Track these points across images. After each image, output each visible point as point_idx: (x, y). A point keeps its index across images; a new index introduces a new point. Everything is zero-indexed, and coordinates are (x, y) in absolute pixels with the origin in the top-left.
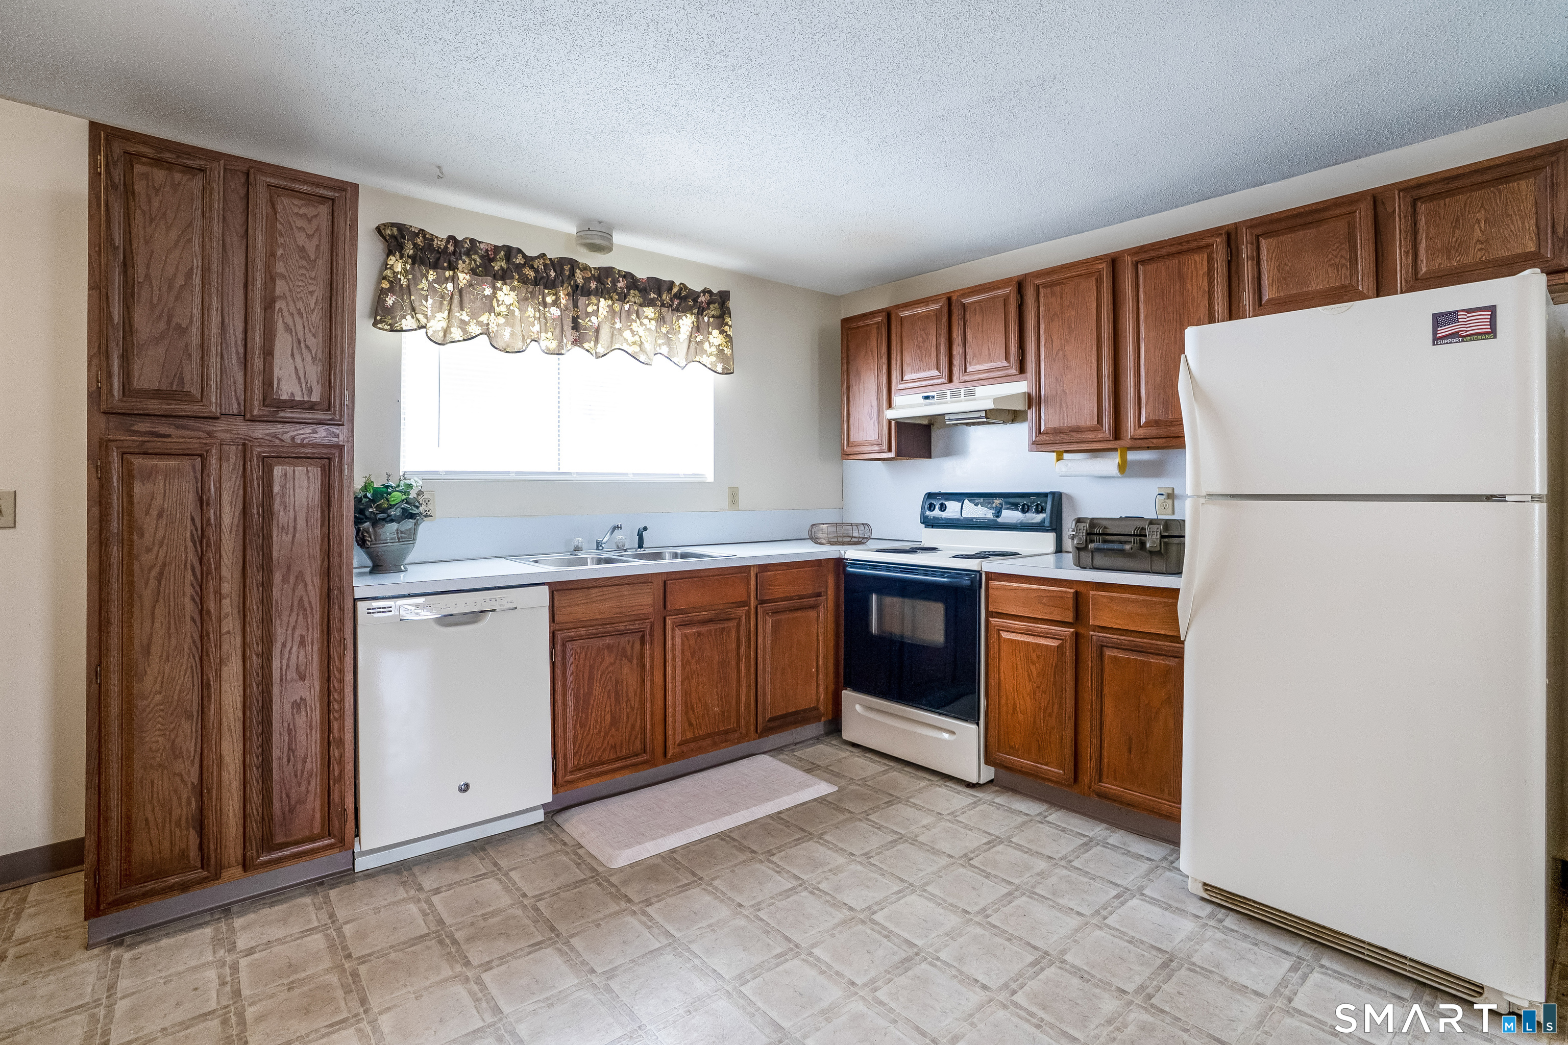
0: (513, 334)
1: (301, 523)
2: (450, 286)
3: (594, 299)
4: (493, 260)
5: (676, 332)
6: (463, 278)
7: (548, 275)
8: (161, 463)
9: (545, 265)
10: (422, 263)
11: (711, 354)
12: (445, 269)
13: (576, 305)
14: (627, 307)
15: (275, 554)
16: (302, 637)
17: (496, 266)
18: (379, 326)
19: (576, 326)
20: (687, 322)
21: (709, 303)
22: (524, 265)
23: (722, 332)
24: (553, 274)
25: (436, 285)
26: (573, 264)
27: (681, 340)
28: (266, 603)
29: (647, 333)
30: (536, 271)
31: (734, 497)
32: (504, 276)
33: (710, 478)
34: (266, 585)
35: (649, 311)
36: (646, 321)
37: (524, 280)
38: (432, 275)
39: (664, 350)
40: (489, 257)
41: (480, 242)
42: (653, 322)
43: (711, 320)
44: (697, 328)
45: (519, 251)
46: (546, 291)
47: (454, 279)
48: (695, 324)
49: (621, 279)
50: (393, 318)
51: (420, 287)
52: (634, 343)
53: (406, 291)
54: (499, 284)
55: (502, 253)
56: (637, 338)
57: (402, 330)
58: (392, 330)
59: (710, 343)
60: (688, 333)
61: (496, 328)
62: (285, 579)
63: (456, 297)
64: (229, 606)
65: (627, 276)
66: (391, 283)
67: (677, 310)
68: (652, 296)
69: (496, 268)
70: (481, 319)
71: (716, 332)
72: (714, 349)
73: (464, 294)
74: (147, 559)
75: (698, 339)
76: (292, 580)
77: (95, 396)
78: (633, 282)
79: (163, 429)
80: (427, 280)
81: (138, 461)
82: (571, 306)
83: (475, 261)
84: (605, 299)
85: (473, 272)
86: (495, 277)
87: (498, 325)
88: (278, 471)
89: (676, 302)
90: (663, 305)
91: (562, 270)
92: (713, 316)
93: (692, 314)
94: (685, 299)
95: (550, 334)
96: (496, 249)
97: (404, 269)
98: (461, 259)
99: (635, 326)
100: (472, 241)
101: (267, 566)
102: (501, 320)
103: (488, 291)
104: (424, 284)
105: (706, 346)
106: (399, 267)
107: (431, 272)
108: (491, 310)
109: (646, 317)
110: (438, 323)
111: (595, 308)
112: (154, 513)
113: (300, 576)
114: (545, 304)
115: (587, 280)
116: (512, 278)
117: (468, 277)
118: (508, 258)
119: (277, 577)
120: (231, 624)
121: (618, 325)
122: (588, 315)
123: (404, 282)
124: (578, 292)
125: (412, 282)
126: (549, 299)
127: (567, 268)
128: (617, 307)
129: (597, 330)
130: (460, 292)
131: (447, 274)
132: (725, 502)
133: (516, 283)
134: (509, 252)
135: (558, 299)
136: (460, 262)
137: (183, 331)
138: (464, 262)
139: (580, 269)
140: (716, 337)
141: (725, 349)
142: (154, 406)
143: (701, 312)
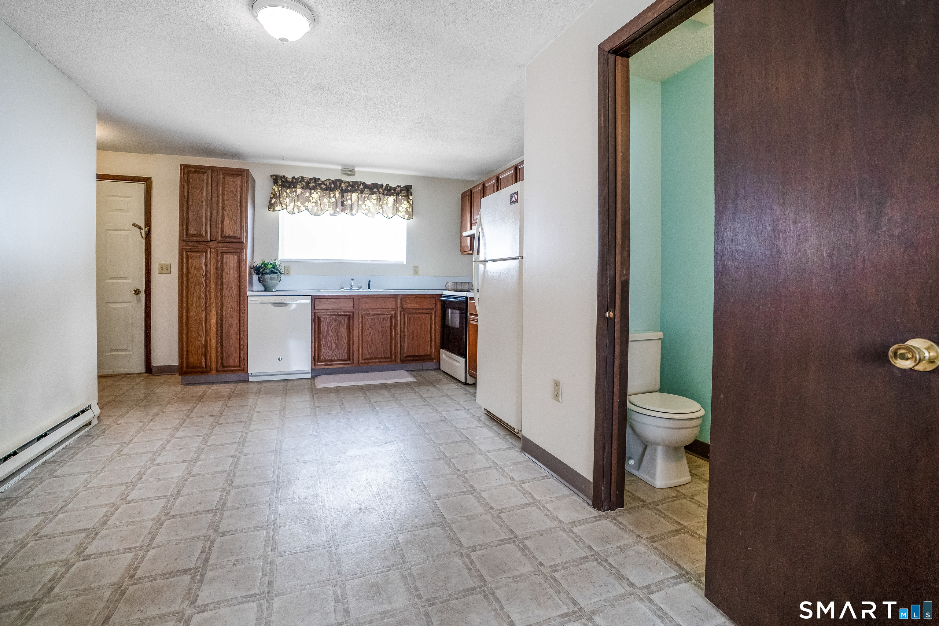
0: (317, 209)
1: (232, 272)
2: (295, 194)
3: (349, 194)
4: (309, 183)
5: (387, 203)
6: (299, 191)
7: (331, 187)
8: (195, 254)
9: (330, 183)
10: (284, 187)
11: (403, 212)
12: (292, 188)
13: (343, 196)
14: (364, 195)
15: (224, 281)
16: (232, 305)
17: (311, 185)
18: (269, 210)
19: (342, 204)
20: (391, 199)
21: (401, 191)
22: (322, 184)
23: (408, 202)
24: (333, 186)
25: (290, 194)
26: (341, 181)
27: (389, 207)
28: (222, 294)
29: (373, 205)
30: (326, 185)
31: (416, 271)
32: (314, 188)
33: (405, 263)
34: (222, 290)
35: (374, 196)
36: (372, 200)
37: (322, 189)
38: (288, 191)
39: (381, 211)
40: (308, 183)
41: (305, 177)
42: (375, 200)
43: (403, 197)
44: (396, 202)
45: (319, 179)
46: (331, 192)
47: (296, 191)
48: (396, 200)
49: (361, 185)
50: (274, 207)
51: (283, 195)
52: (366, 209)
53: (278, 197)
54: (313, 192)
55: (313, 180)
56: (367, 207)
57: (276, 211)
58: (273, 211)
59: (402, 207)
60: (392, 204)
61: (312, 207)
62: (227, 289)
63: (296, 198)
64: (212, 295)
65: (364, 183)
66: (274, 195)
67: (387, 195)
68: (375, 190)
69: (311, 186)
70: (305, 205)
71: (405, 202)
72: (404, 210)
73: (299, 196)
74: (192, 280)
75: (397, 206)
76: (229, 288)
77: (181, 236)
78: (366, 186)
79: (196, 245)
80: (286, 192)
81: (190, 254)
82: (340, 197)
83: (303, 184)
84: (355, 193)
85: (303, 188)
86: (311, 189)
87: (313, 206)
88: (225, 256)
89: (386, 192)
90: (380, 193)
91: (337, 184)
92: (404, 196)
93: (394, 196)
94: (390, 190)
95: (331, 208)
96: (311, 179)
97: (279, 190)
98: (298, 184)
99: (366, 203)
100: (302, 177)
101: (222, 284)
102: (314, 204)
103: (308, 194)
104: (285, 194)
105: (400, 208)
106: (276, 189)
107: (288, 189)
108: (309, 201)
109: (373, 199)
110: (290, 207)
111: (350, 197)
112: (193, 267)
113: (231, 288)
114: (330, 197)
115: (347, 187)
116: (317, 189)
117: (301, 190)
118: (315, 181)
119: (225, 287)
120: (213, 300)
121: (360, 203)
122: (347, 200)
123: (278, 194)
124: (343, 192)
125: (281, 194)
126: (332, 195)
127: (338, 183)
128: (360, 196)
129: (352, 205)
130: (298, 196)
131: (294, 190)
132: (412, 272)
133: (319, 190)
134: (316, 180)
135: (335, 195)
136: (298, 185)
137: (201, 218)
138: (299, 185)
139: (343, 183)
140: (405, 205)
141: (409, 209)
142: (194, 239)
143: (398, 195)
